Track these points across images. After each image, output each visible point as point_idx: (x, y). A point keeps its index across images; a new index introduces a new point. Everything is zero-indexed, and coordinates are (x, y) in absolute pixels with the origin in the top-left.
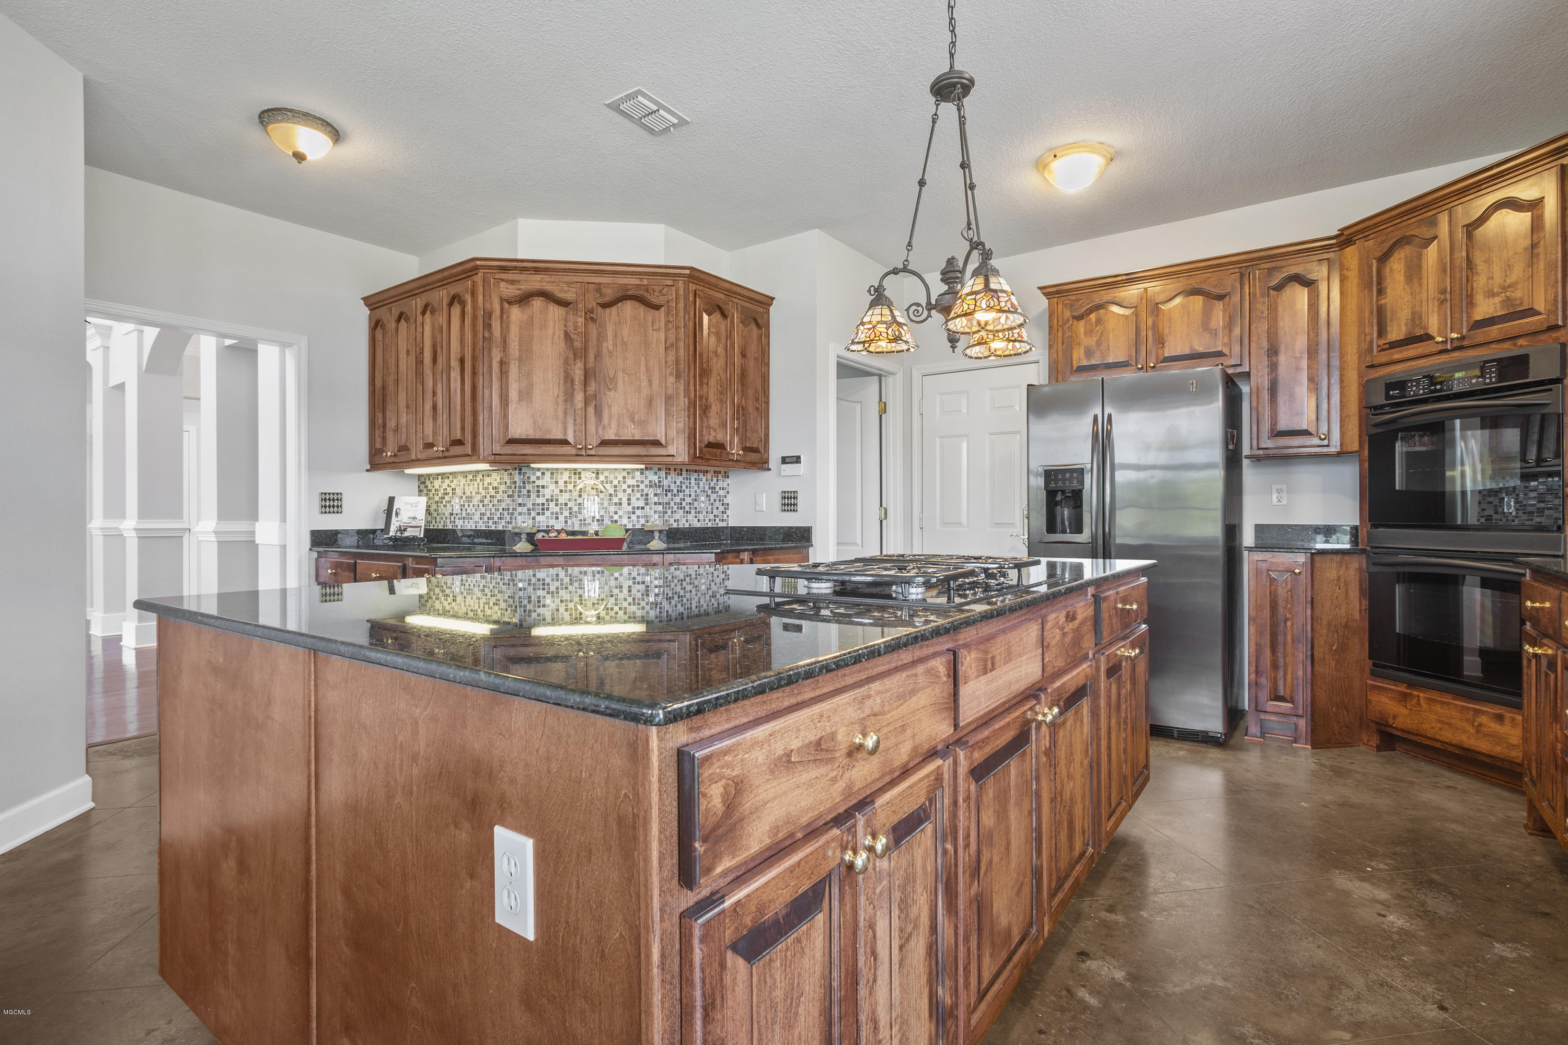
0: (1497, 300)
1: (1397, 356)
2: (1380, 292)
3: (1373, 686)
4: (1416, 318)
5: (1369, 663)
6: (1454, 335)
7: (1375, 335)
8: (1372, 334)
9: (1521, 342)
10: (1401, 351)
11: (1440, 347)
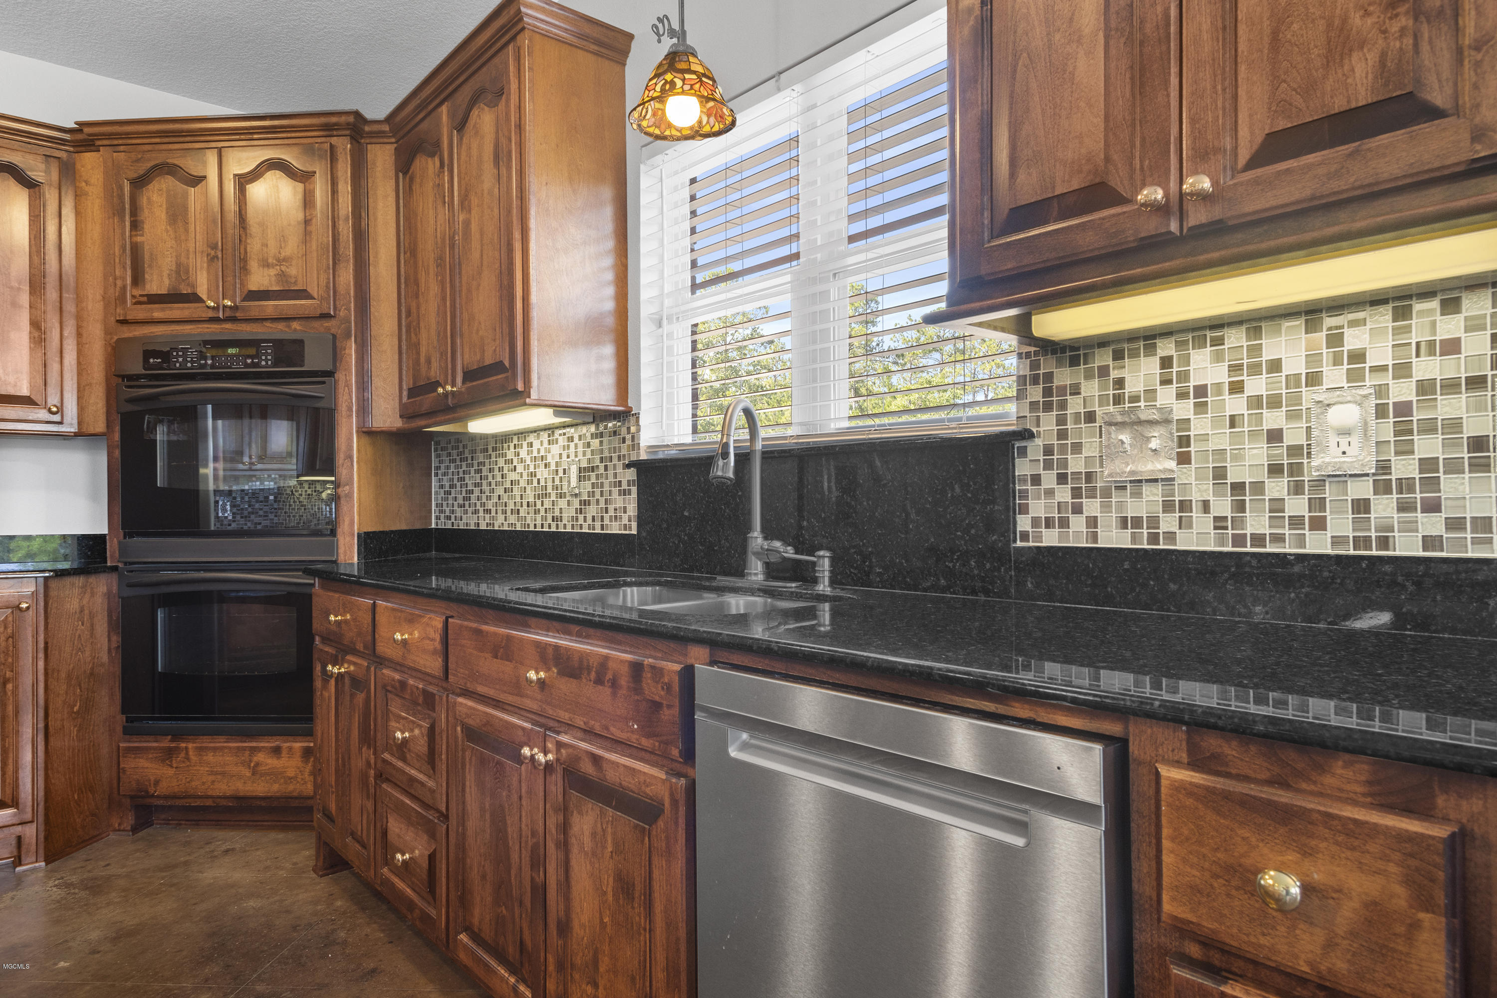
0: (272, 272)
1: (158, 315)
2: (136, 225)
3: (129, 750)
4: (181, 271)
5: (121, 719)
6: (228, 303)
7: (129, 281)
8: (124, 279)
9: (295, 325)
10: (163, 310)
11: (211, 314)
